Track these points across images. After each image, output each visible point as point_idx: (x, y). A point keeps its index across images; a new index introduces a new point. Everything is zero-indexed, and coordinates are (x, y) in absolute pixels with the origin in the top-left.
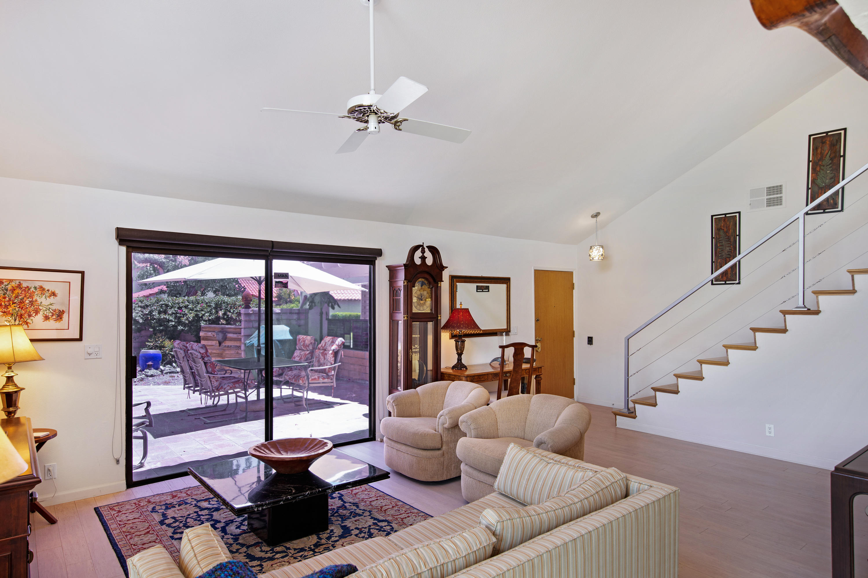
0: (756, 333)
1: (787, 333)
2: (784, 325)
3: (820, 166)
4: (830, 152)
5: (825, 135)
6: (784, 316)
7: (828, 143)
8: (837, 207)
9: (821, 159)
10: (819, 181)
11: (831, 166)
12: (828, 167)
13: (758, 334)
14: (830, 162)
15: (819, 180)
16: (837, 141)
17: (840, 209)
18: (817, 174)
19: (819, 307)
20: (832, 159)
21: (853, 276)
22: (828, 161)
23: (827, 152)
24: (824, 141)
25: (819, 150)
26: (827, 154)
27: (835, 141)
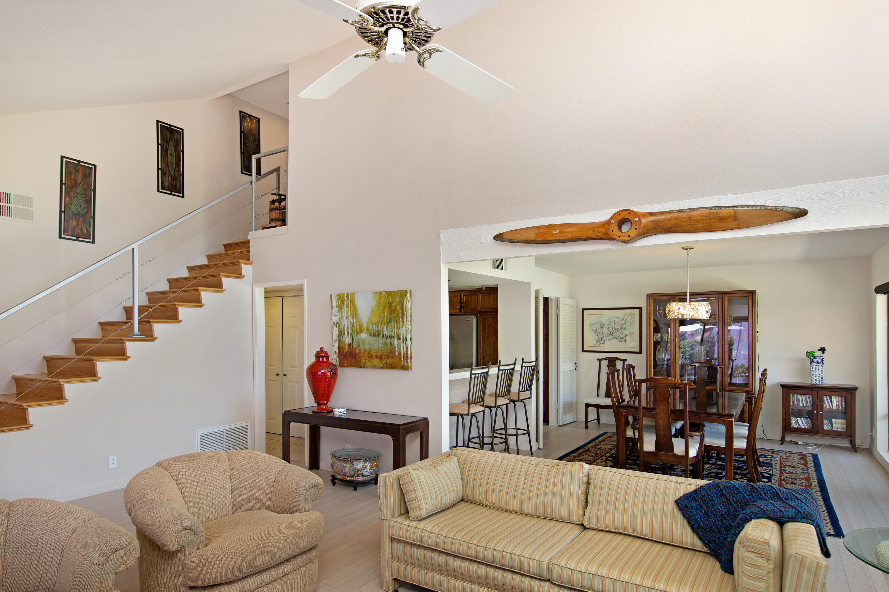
3: (74, 192)
4: (83, 182)
5: (78, 162)
7: (80, 172)
8: (89, 238)
9: (74, 185)
10: (73, 208)
11: (83, 196)
12: (81, 196)
14: (84, 192)
15: (73, 206)
16: (89, 174)
17: (91, 241)
18: (71, 199)
20: (85, 190)
21: (177, 308)
22: (82, 190)
23: (79, 181)
24: (77, 168)
25: (73, 176)
26: (81, 183)
27: (87, 173)
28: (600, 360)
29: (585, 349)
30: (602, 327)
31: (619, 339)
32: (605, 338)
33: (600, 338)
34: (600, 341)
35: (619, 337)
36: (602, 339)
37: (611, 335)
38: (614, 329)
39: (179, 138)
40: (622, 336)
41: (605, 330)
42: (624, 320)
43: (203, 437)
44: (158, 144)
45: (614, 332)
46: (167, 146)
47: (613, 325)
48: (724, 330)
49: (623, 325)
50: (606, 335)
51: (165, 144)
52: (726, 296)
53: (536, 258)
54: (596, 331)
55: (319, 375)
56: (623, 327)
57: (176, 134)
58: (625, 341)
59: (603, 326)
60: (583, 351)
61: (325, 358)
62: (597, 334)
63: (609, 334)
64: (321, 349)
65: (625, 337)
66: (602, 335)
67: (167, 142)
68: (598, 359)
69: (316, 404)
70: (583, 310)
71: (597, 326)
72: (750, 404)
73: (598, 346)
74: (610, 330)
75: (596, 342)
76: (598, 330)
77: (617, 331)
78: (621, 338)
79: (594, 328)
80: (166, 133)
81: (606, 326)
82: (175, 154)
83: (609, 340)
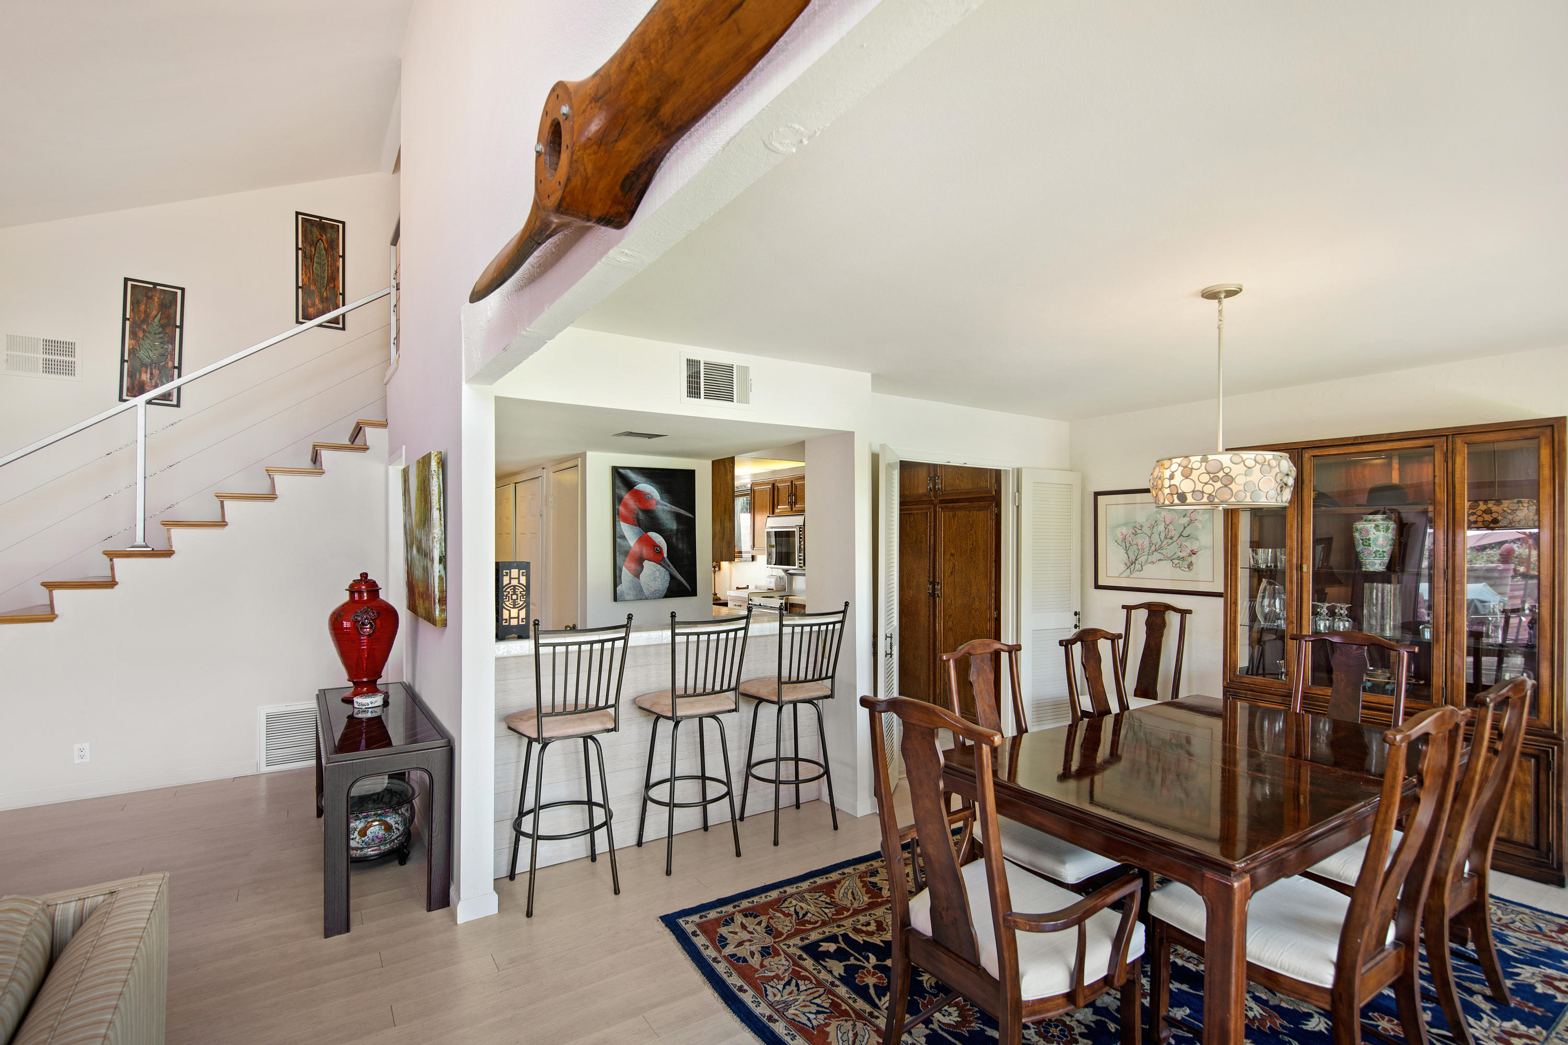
0: (55, 592)
1: (116, 587)
2: (109, 574)
3: (144, 331)
4: (159, 315)
5: (152, 286)
6: (111, 560)
7: (156, 300)
8: (171, 398)
9: (145, 321)
10: (142, 354)
11: (161, 335)
12: (158, 336)
13: (57, 593)
14: (161, 330)
15: (142, 352)
16: (171, 302)
17: (175, 402)
18: (138, 341)
19: (171, 546)
20: (163, 326)
21: (222, 502)
22: (157, 328)
23: (154, 313)
24: (150, 294)
25: (142, 307)
26: (156, 316)
27: (168, 301)
28: (1129, 608)
29: (1100, 583)
30: (1135, 534)
31: (1176, 561)
32: (1143, 559)
33: (1133, 558)
34: (1131, 564)
35: (1176, 556)
36: (1136, 560)
37: (1156, 550)
38: (1162, 537)
39: (336, 237)
40: (1181, 555)
41: (1143, 541)
42: (1188, 514)
43: (269, 717)
44: (297, 249)
45: (1164, 544)
46: (313, 250)
47: (1161, 527)
48: (1454, 541)
49: (1185, 528)
50: (1146, 550)
51: (308, 248)
52: (1459, 441)
53: (872, 375)
54: (1126, 544)
55: (347, 628)
56: (1185, 534)
57: (329, 230)
58: (1190, 565)
59: (1139, 531)
60: (1097, 587)
61: (365, 595)
62: (1127, 550)
63: (1153, 548)
64: (361, 575)
65: (1190, 555)
66: (1137, 552)
67: (314, 244)
68: (1124, 607)
69: (351, 684)
70: (1097, 494)
71: (1125, 532)
72: (1543, 765)
73: (1128, 577)
74: (1155, 539)
75: (1123, 567)
76: (1128, 539)
77: (1170, 541)
78: (1179, 558)
79: (1119, 535)
80: (311, 231)
81: (1145, 529)
82: (328, 261)
83: (1153, 563)
